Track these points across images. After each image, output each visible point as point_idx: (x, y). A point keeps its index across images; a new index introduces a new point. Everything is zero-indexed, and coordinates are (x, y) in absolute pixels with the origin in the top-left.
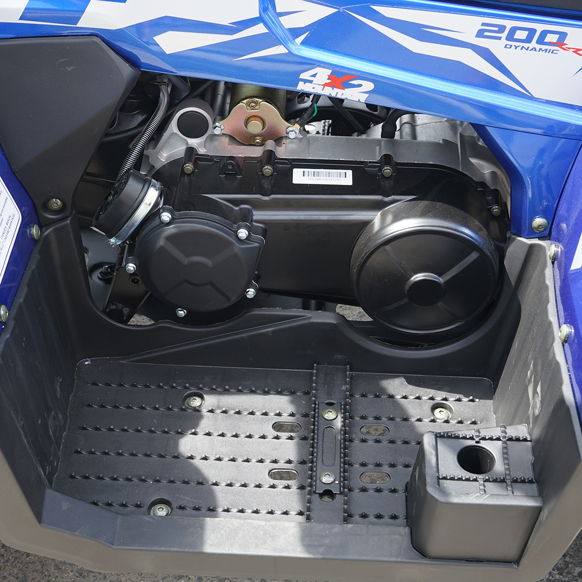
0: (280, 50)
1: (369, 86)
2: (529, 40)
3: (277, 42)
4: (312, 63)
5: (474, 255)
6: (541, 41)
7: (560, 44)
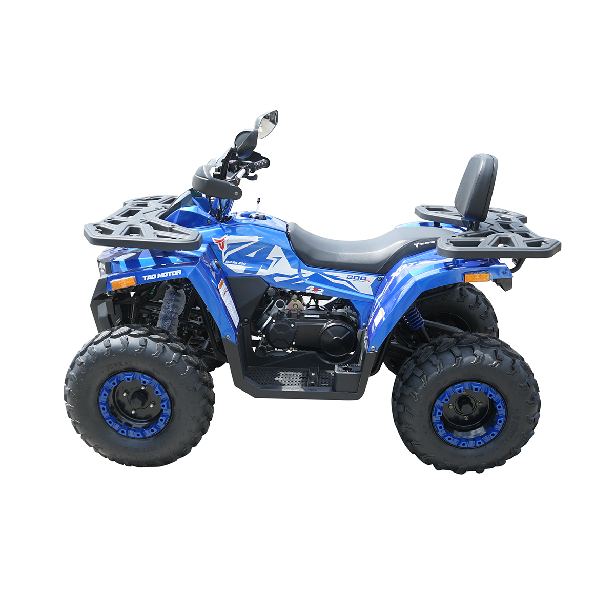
0: (302, 282)
1: (323, 290)
2: (358, 279)
3: (302, 280)
4: (309, 285)
5: (349, 332)
6: (361, 279)
7: (365, 280)
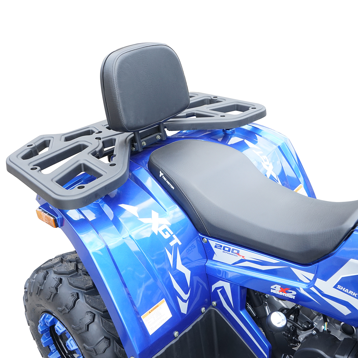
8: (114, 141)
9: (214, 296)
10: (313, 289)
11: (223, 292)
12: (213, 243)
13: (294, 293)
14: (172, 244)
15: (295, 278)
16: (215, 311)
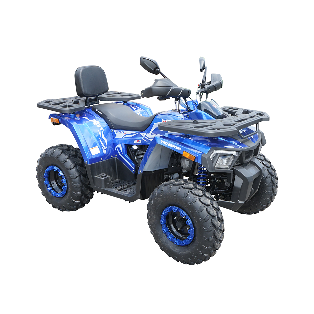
8: (78, 102)
9: (116, 152)
10: (146, 138)
11: (119, 149)
12: (115, 131)
13: (141, 141)
14: (101, 129)
15: (141, 136)
16: (116, 158)
